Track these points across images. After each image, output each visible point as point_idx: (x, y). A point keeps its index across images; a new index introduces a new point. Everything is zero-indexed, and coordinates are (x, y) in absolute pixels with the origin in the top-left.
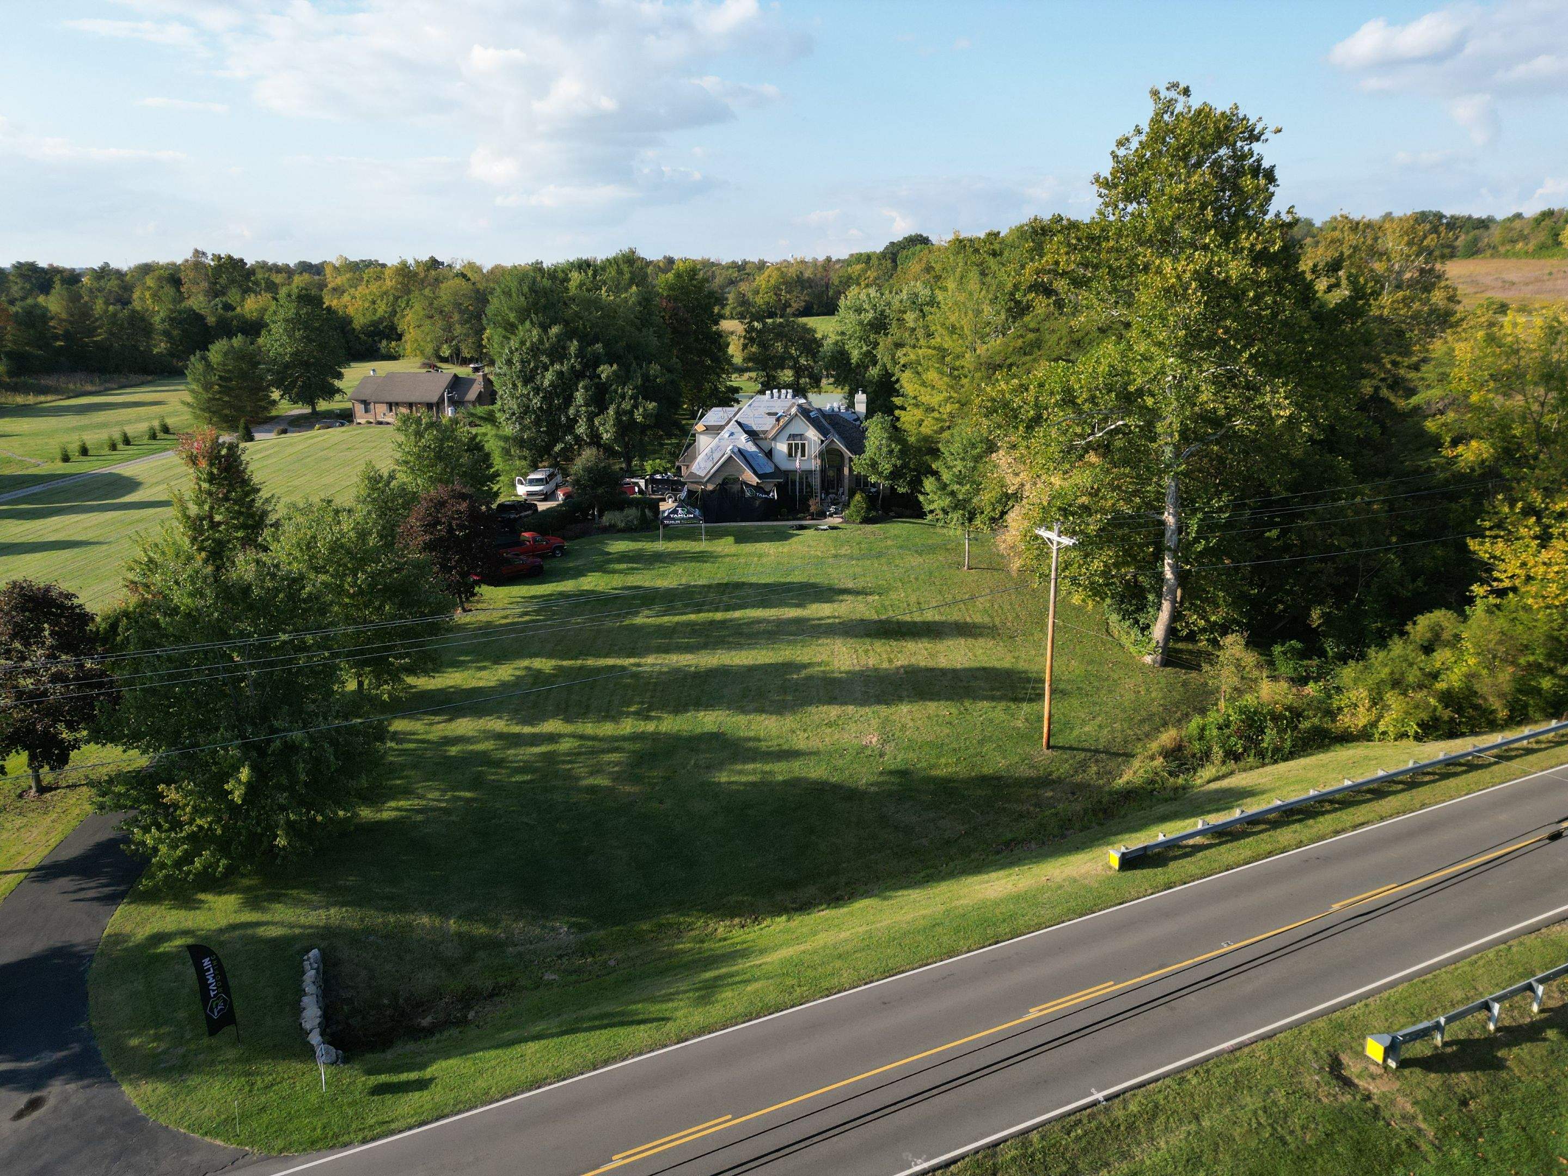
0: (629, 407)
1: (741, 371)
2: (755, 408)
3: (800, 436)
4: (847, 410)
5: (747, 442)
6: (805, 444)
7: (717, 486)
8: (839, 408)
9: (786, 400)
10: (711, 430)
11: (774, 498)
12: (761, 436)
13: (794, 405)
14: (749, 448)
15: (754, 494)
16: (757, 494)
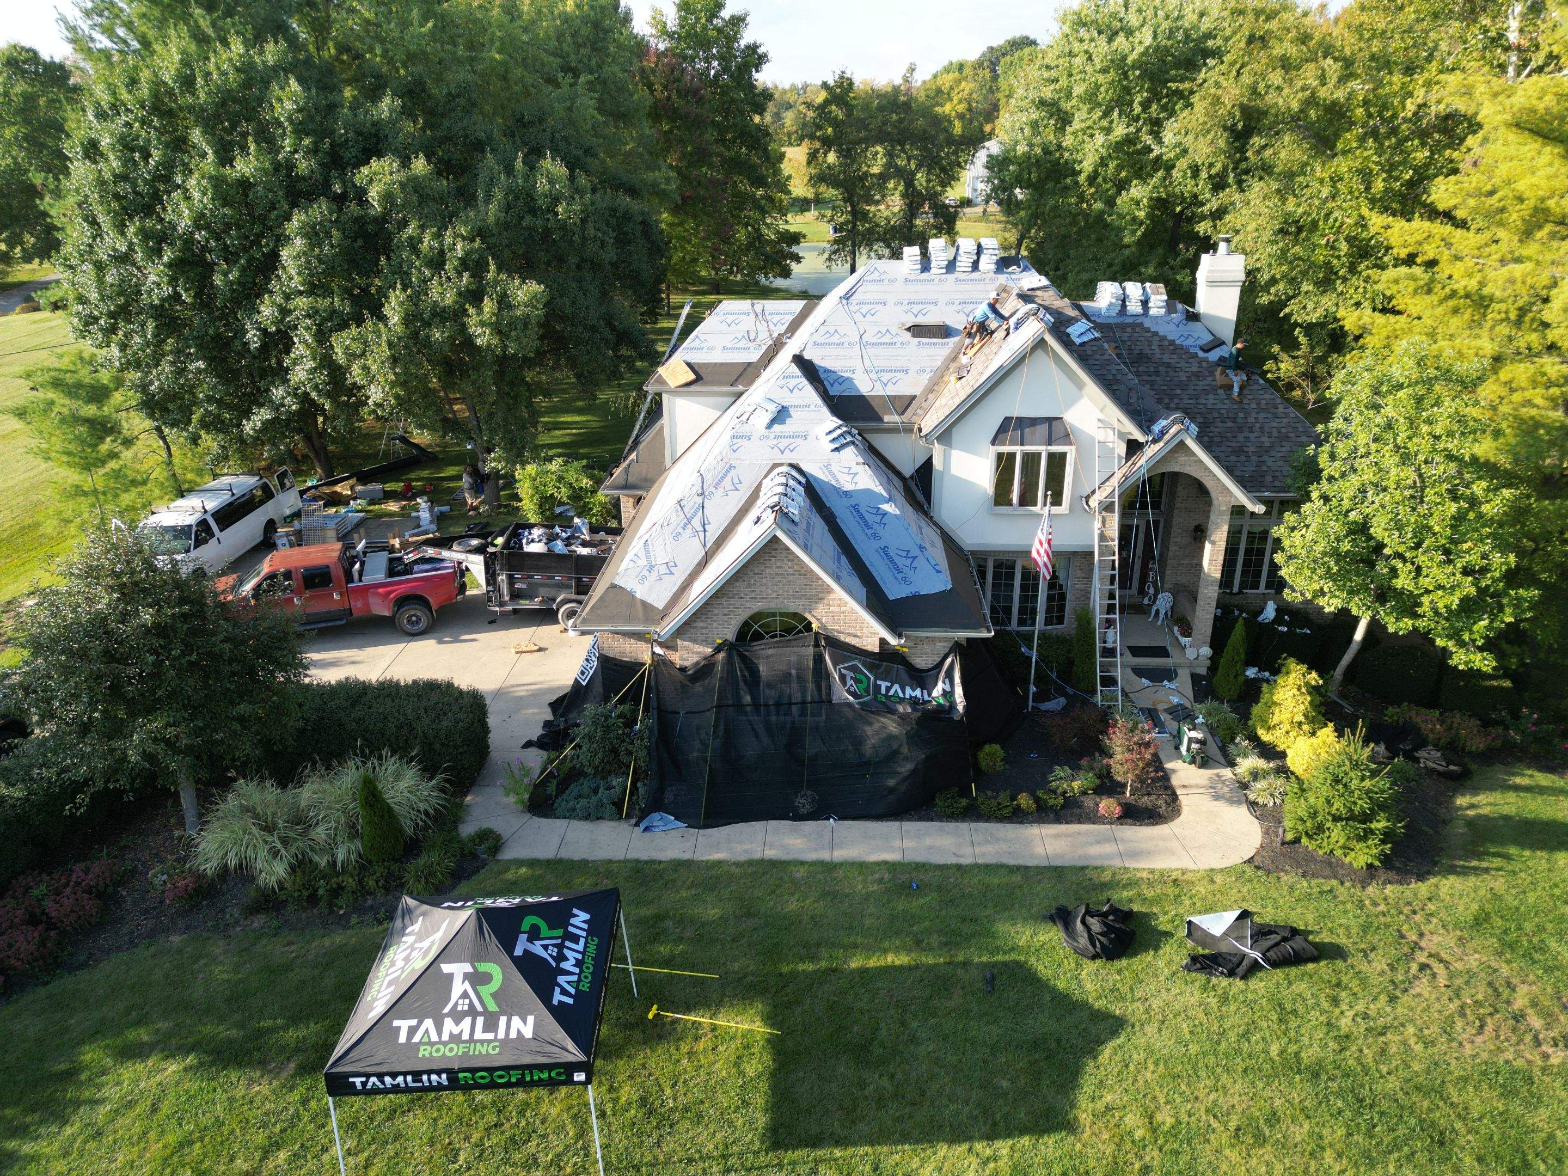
0: (450, 299)
1: (803, 205)
2: (865, 308)
3: (1046, 426)
4: (1170, 308)
5: (837, 449)
6: (1063, 456)
7: (718, 649)
8: (1145, 303)
9: (975, 275)
10: (713, 383)
11: (953, 706)
12: (891, 418)
13: (1004, 295)
14: (849, 478)
15: (867, 690)
16: (883, 691)
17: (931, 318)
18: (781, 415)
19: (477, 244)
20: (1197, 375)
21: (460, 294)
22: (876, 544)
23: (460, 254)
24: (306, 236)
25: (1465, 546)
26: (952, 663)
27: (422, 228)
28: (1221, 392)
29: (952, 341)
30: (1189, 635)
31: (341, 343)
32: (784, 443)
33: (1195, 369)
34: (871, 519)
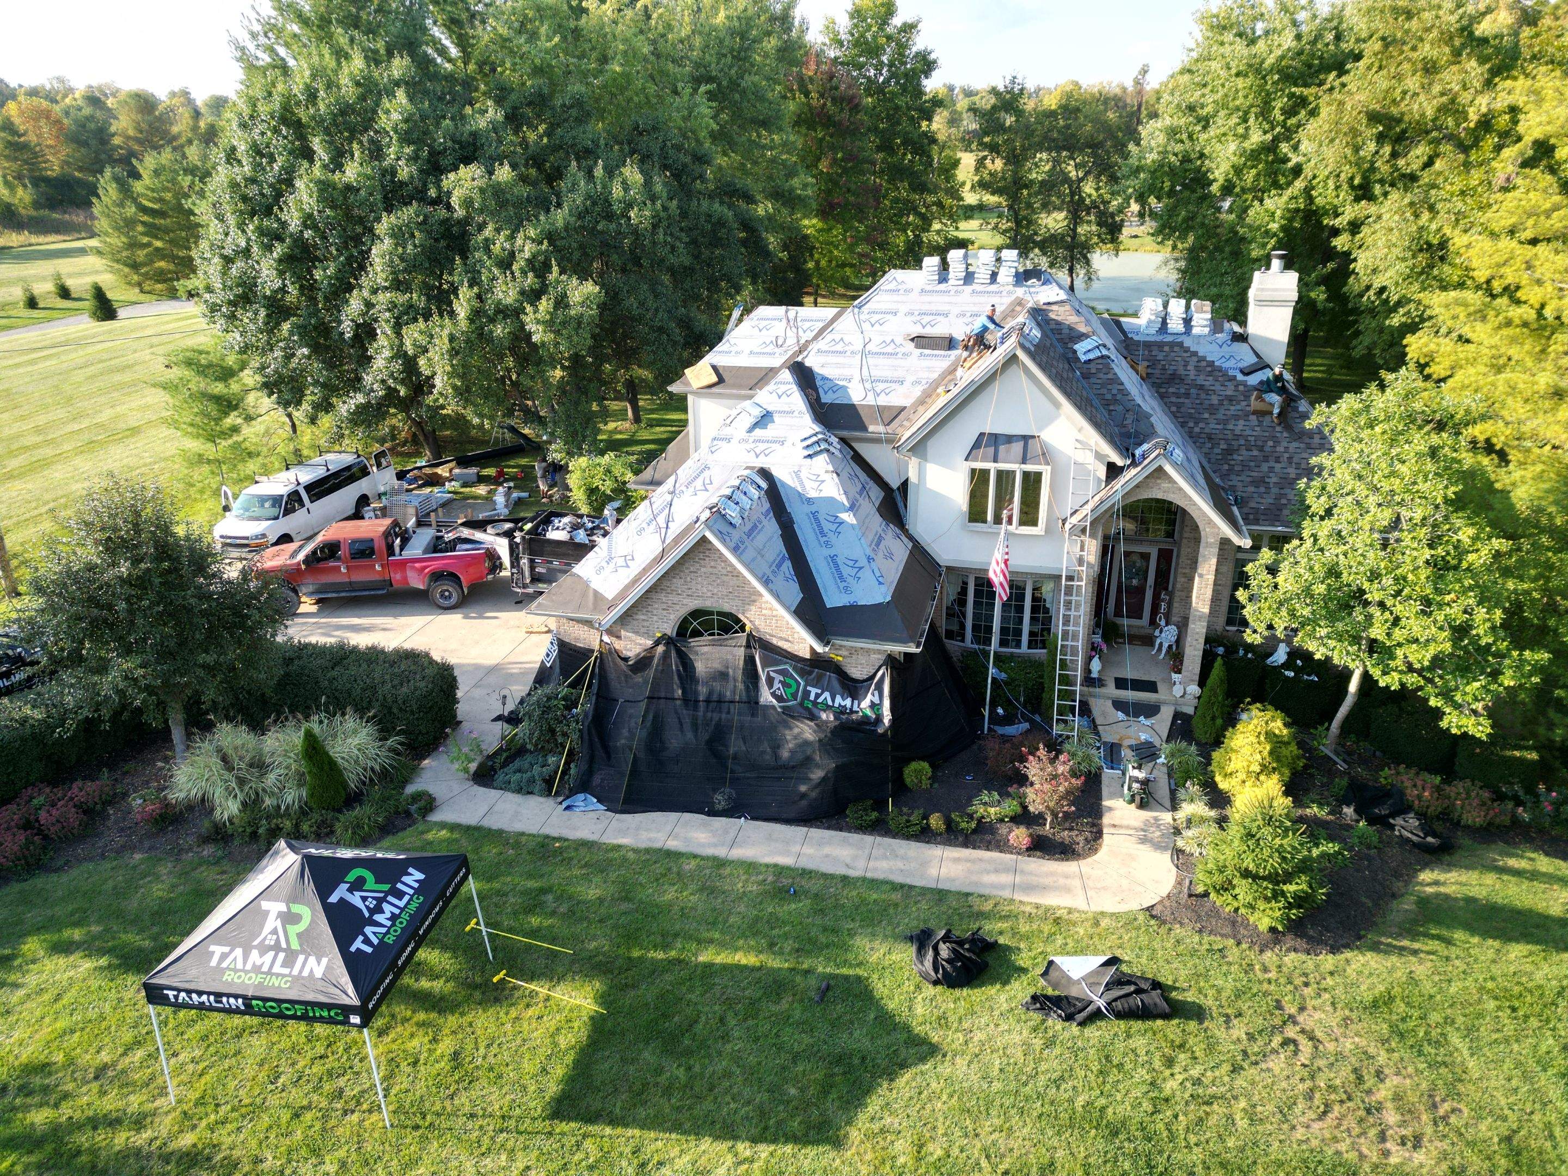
0: (511, 297)
2: (876, 317)
3: (1021, 444)
4: (1216, 326)
5: (810, 456)
6: (1039, 475)
7: (657, 643)
8: (1187, 322)
9: (993, 288)
10: (734, 386)
11: (879, 719)
12: (875, 428)
13: (1018, 308)
14: (815, 485)
15: (795, 696)
16: (812, 697)
17: (940, 329)
18: (765, 419)
19: (545, 246)
20: (1230, 399)
21: (522, 293)
22: (827, 552)
23: (527, 255)
24: (393, 236)
25: (1448, 598)
26: (883, 676)
27: (498, 230)
28: (1253, 418)
29: (954, 353)
30: (1179, 672)
31: (413, 334)
32: (762, 446)
33: (1229, 393)
34: (827, 526)
